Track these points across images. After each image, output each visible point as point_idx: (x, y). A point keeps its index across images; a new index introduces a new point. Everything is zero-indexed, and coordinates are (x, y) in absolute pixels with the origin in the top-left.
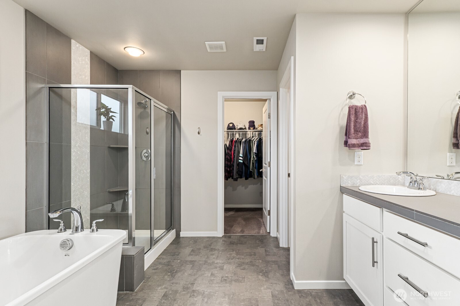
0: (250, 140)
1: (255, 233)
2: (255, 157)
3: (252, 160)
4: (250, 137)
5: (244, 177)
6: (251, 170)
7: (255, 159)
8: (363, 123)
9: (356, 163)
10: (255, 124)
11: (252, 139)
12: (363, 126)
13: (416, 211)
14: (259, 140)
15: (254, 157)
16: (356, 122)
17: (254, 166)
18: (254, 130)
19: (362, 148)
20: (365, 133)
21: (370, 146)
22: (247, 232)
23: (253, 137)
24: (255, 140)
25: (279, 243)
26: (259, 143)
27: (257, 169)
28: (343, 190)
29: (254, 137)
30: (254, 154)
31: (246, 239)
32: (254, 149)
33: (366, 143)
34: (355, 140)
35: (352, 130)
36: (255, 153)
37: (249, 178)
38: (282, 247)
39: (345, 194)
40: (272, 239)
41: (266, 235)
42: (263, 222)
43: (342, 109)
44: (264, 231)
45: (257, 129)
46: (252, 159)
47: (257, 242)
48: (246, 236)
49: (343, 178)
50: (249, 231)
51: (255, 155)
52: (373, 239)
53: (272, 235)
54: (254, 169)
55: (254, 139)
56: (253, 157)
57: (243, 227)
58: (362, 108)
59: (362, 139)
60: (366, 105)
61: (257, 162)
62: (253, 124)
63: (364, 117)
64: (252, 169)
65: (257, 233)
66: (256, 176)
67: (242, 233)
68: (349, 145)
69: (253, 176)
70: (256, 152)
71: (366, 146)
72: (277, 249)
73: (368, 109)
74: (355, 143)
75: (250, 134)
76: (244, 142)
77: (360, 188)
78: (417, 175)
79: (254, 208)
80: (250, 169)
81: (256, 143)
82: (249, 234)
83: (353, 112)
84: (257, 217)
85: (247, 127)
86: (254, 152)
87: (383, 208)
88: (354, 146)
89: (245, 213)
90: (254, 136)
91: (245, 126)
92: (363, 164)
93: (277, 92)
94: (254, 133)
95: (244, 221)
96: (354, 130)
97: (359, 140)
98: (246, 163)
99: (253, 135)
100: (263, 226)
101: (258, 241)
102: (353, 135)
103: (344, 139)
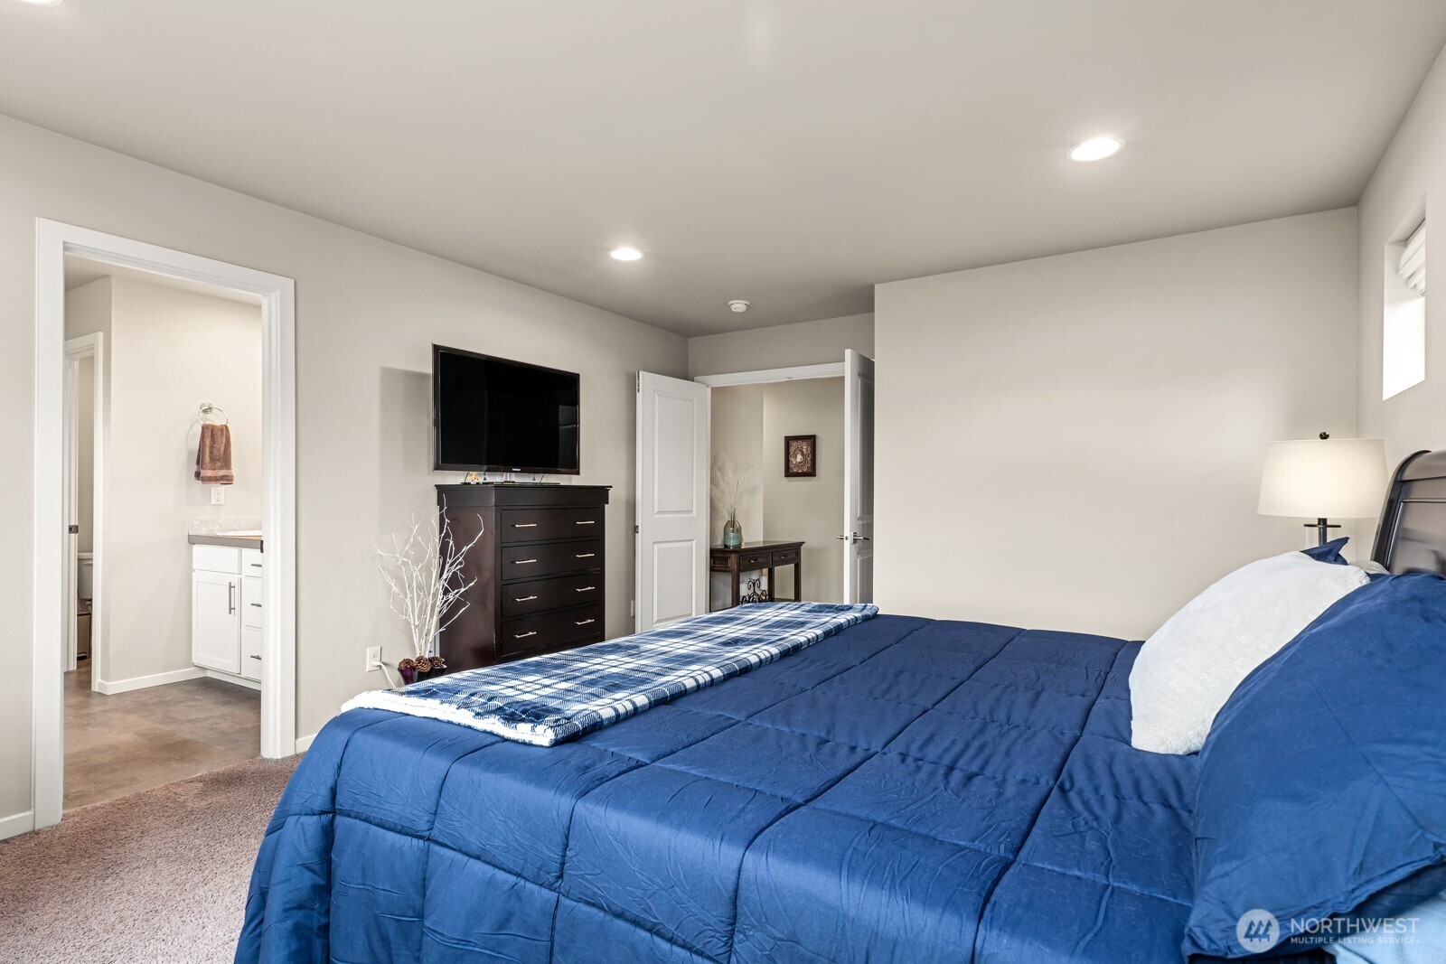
8: (223, 450)
9: (212, 502)
12: (223, 454)
16: (212, 447)
19: (221, 482)
20: (226, 463)
21: (232, 480)
28: (193, 540)
33: (228, 476)
34: (212, 471)
35: (207, 458)
39: (196, 543)
43: (192, 426)
49: (193, 525)
52: (230, 583)
58: (222, 430)
59: (221, 471)
60: (227, 425)
63: (224, 442)
68: (202, 477)
71: (227, 480)
73: (230, 431)
74: (212, 475)
83: (208, 434)
88: (209, 479)
92: (222, 504)
96: (210, 458)
97: (217, 471)
102: (209, 465)
103: (195, 468)
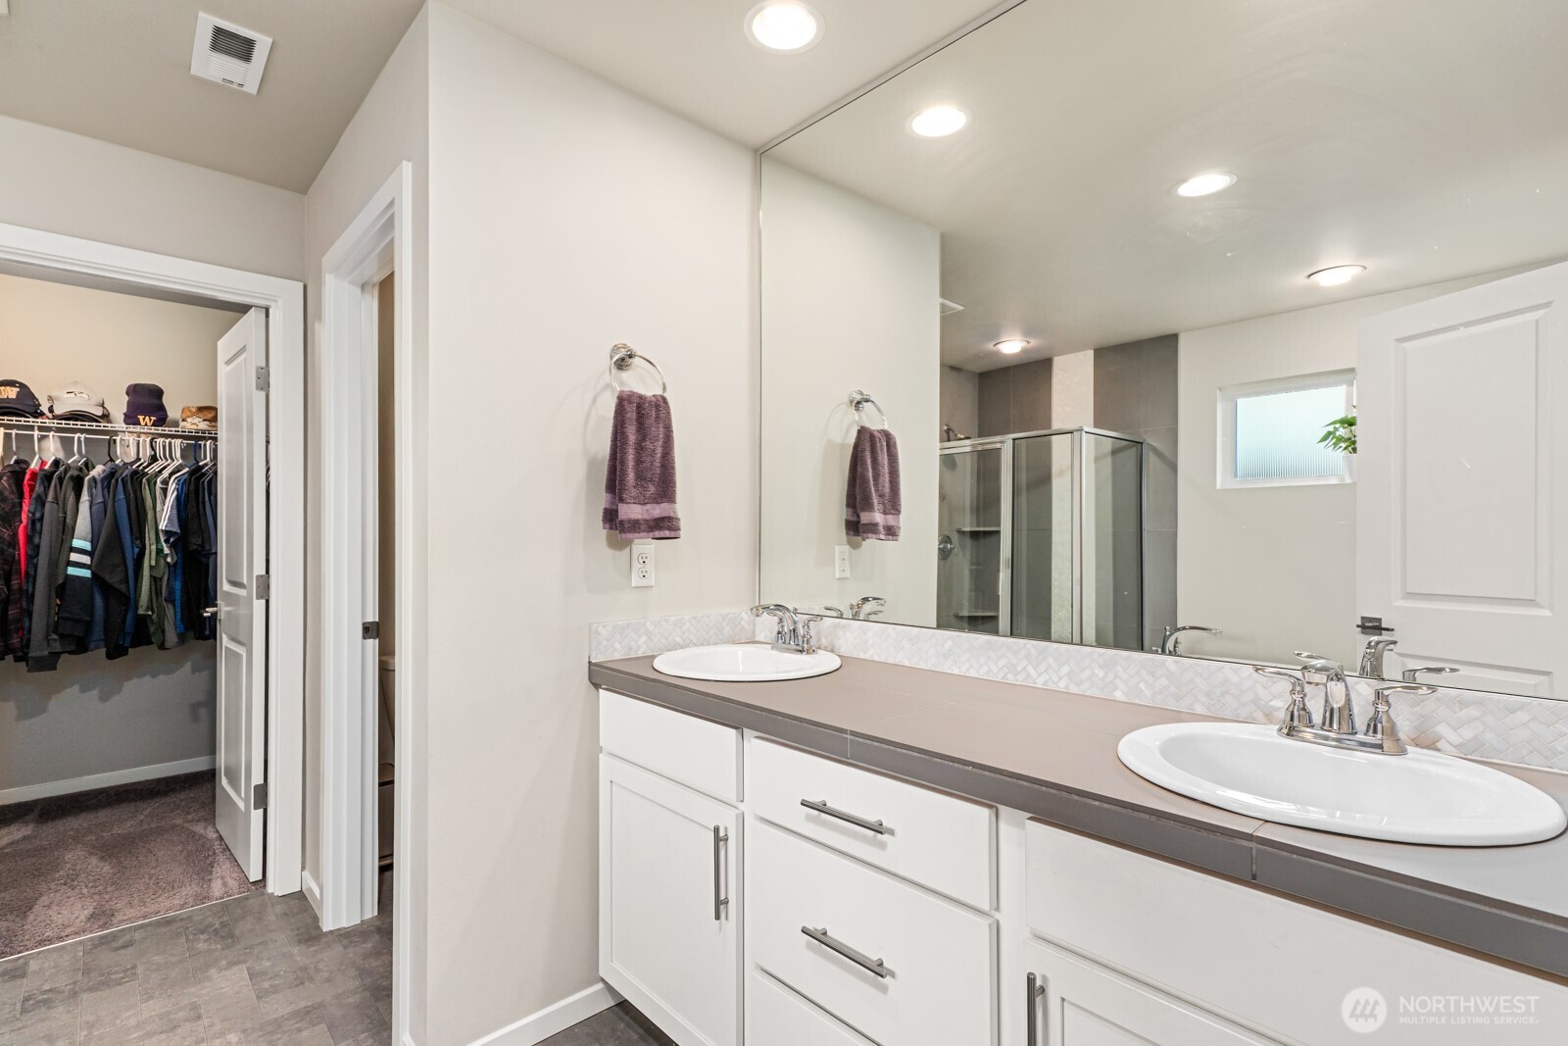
0: (137, 476)
1: (182, 907)
2: (166, 550)
3: (151, 567)
4: (138, 459)
5: (102, 643)
6: (141, 612)
7: (169, 560)
8: (659, 455)
9: (635, 581)
10: (165, 400)
11: (151, 470)
12: (659, 465)
13: (853, 733)
14: (191, 473)
15: (160, 551)
16: (640, 448)
17: (158, 593)
18: (159, 430)
19: (657, 534)
20: (666, 490)
21: (678, 529)
22: (131, 912)
23: (154, 459)
24: (166, 474)
25: (316, 919)
26: (192, 487)
27: (178, 603)
28: (601, 676)
29: (160, 462)
30: (162, 539)
31: (130, 950)
32: (165, 515)
33: (670, 519)
34: (639, 506)
35: (631, 476)
36: (168, 533)
37: (130, 650)
38: (331, 932)
39: (603, 686)
40: (279, 909)
41: (246, 898)
42: (221, 838)
43: (594, 400)
44: (233, 884)
45: (176, 424)
46: (148, 561)
47: (201, 946)
48: (128, 937)
49: (599, 634)
50: (143, 903)
51: (167, 541)
52: (716, 830)
53: (276, 887)
54: (160, 606)
55: (160, 471)
56: (157, 553)
57: (100, 893)
58: (657, 406)
59: (657, 506)
60: (665, 395)
61: (179, 571)
62: (155, 401)
63: (661, 436)
64: (150, 607)
65: (190, 900)
66: (171, 637)
67: (103, 927)
68: (622, 522)
69: (153, 639)
70: (176, 529)
71: (670, 529)
72: (312, 949)
73: (672, 411)
74: (639, 517)
75: (131, 445)
76: (103, 480)
77: (658, 664)
78: (795, 612)
79: (158, 781)
80: (137, 608)
81: (172, 487)
82: (145, 917)
83: (631, 414)
84: (178, 821)
85: (118, 408)
86: (162, 526)
87: (745, 729)
88: (635, 526)
89: (103, 815)
90: (159, 452)
91: (102, 405)
92: (653, 584)
93: (302, 284)
94: (160, 441)
95: (102, 858)
96: (636, 474)
97: (648, 506)
98: (114, 579)
99: (153, 448)
100: (221, 858)
101: (205, 941)
102: (634, 492)
103: (603, 500)
